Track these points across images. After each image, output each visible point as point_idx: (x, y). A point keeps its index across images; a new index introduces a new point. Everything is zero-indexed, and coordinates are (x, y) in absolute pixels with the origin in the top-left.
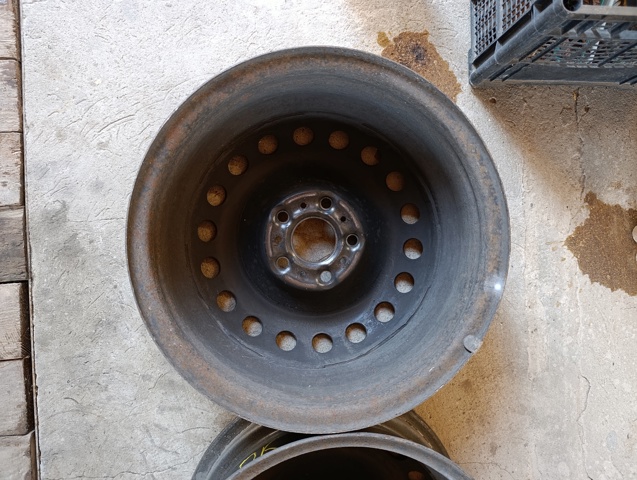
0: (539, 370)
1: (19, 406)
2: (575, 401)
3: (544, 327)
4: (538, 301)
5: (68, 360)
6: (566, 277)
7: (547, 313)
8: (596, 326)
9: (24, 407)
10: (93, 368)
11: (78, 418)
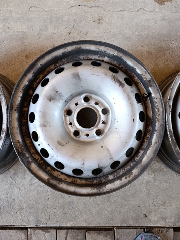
0: (24, 27)
1: (17, 233)
2: (39, 13)
3: (8, 24)
5: (2, 213)
7: (2, 23)
8: (10, 3)
9: (17, 231)
10: (6, 204)
11: (24, 211)
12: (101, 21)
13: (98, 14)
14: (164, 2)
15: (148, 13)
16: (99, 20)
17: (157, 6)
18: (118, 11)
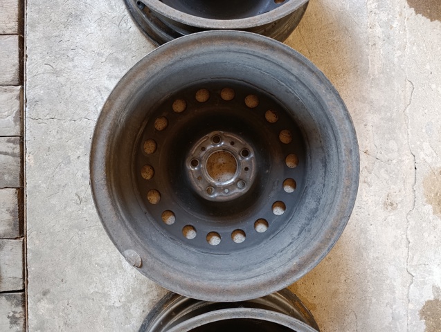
0: (376, 72)
1: (14, 65)
2: (402, 97)
3: (381, 43)
4: (377, 24)
5: (48, 38)
6: (398, 9)
7: (383, 32)
8: (418, 46)
9: (17, 67)
10: (64, 45)
11: (53, 78)
12: (389, 208)
13: (402, 201)
14: (425, 318)
15: (406, 290)
16: (392, 204)
17: (417, 307)
18: (409, 237)
